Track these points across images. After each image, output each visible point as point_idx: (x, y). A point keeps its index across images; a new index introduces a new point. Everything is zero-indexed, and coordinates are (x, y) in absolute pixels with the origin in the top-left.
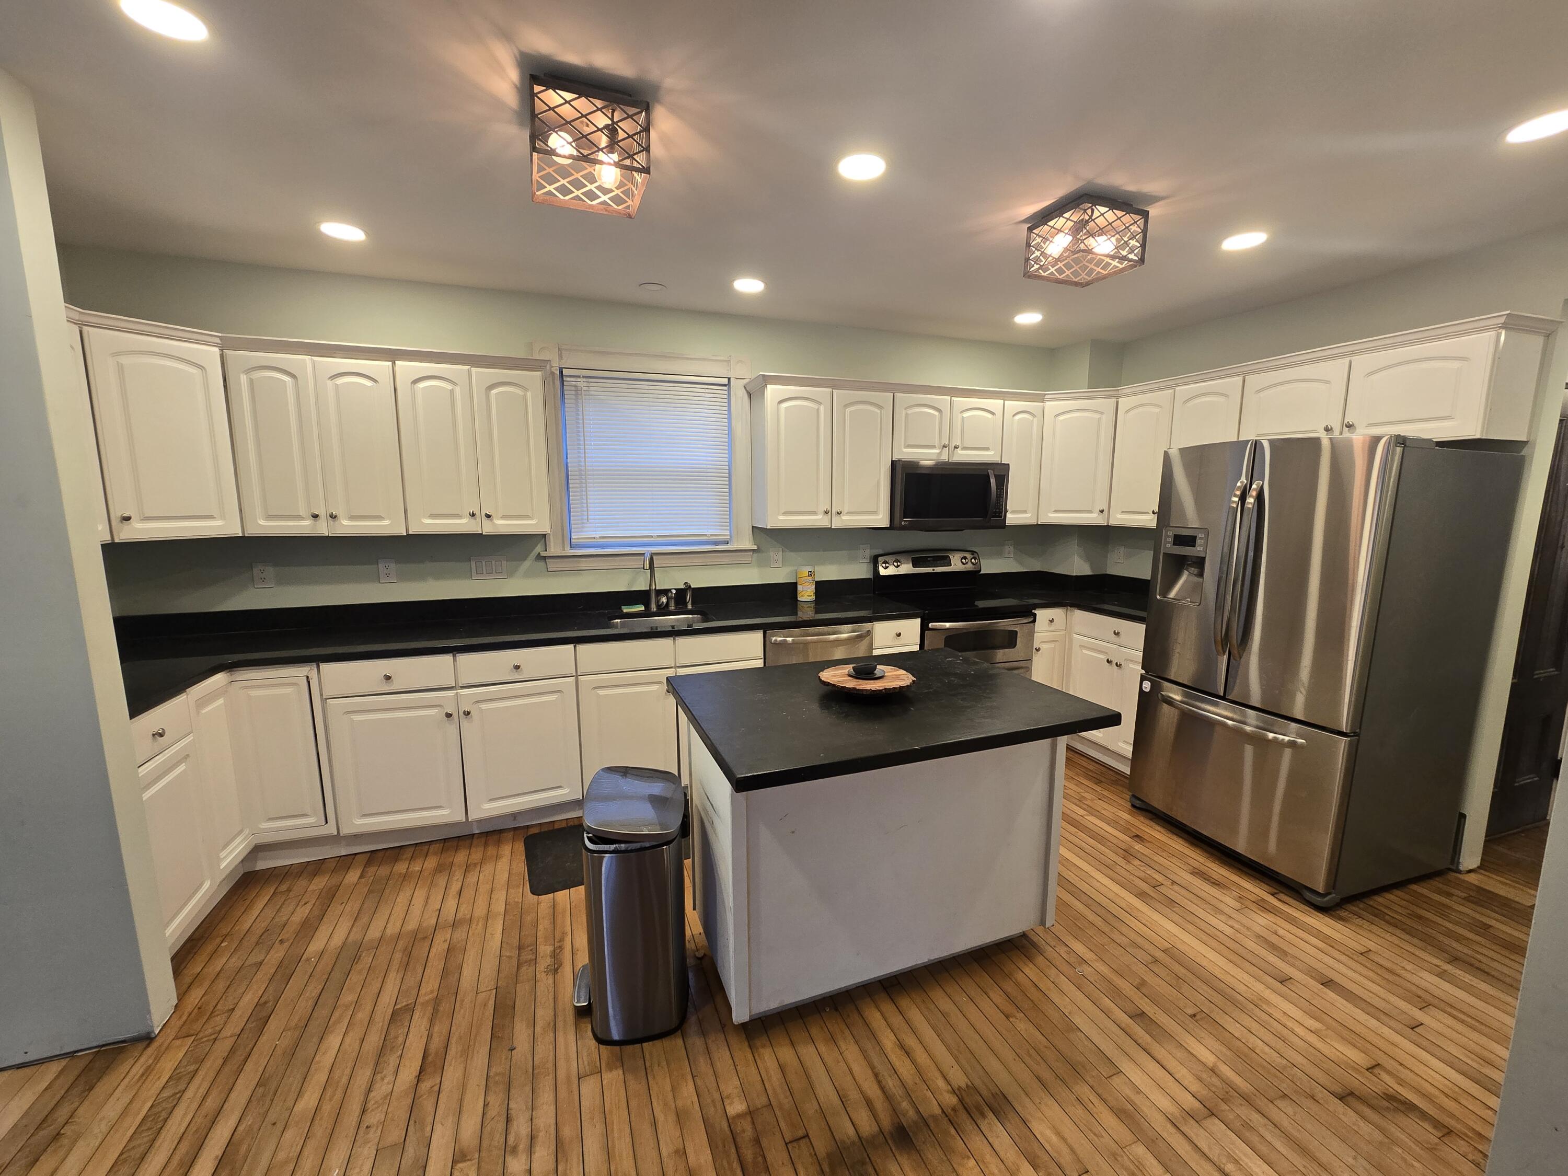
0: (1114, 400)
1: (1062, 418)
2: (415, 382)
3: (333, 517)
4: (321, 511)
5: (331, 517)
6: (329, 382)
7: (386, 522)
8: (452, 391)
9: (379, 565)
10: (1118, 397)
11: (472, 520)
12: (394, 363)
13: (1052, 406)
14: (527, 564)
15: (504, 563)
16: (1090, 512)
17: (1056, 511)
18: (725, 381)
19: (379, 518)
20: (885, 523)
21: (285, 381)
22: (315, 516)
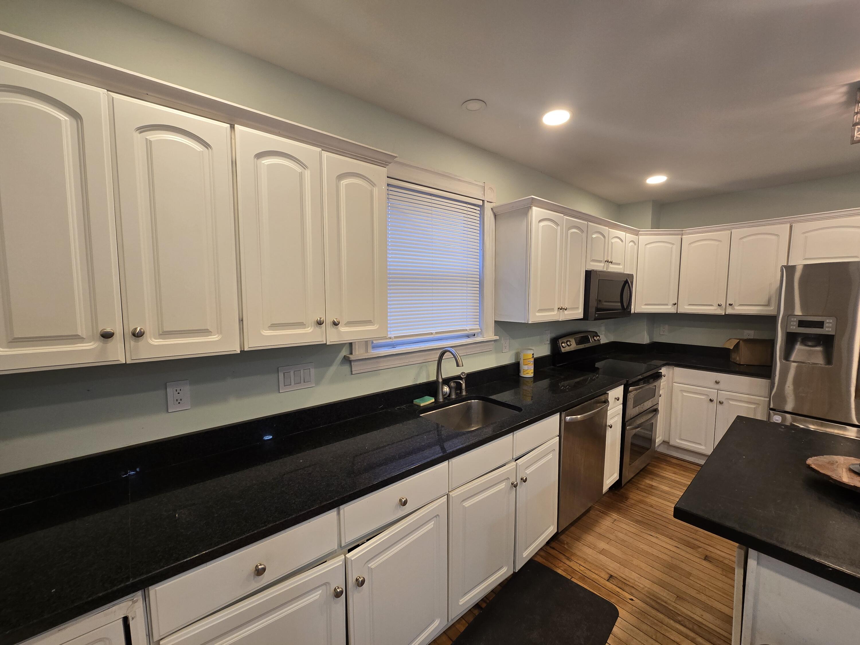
0: (680, 236)
1: (648, 246)
2: (260, 156)
3: (138, 335)
4: (117, 328)
5: (134, 334)
6: (137, 136)
7: (215, 338)
8: (301, 175)
9: (169, 390)
10: (682, 235)
11: (318, 329)
12: (232, 127)
13: (644, 239)
14: (333, 369)
15: (313, 371)
16: (667, 305)
17: (646, 305)
18: (480, 203)
19: (205, 332)
20: (581, 316)
21: (61, 120)
22: (107, 336)
